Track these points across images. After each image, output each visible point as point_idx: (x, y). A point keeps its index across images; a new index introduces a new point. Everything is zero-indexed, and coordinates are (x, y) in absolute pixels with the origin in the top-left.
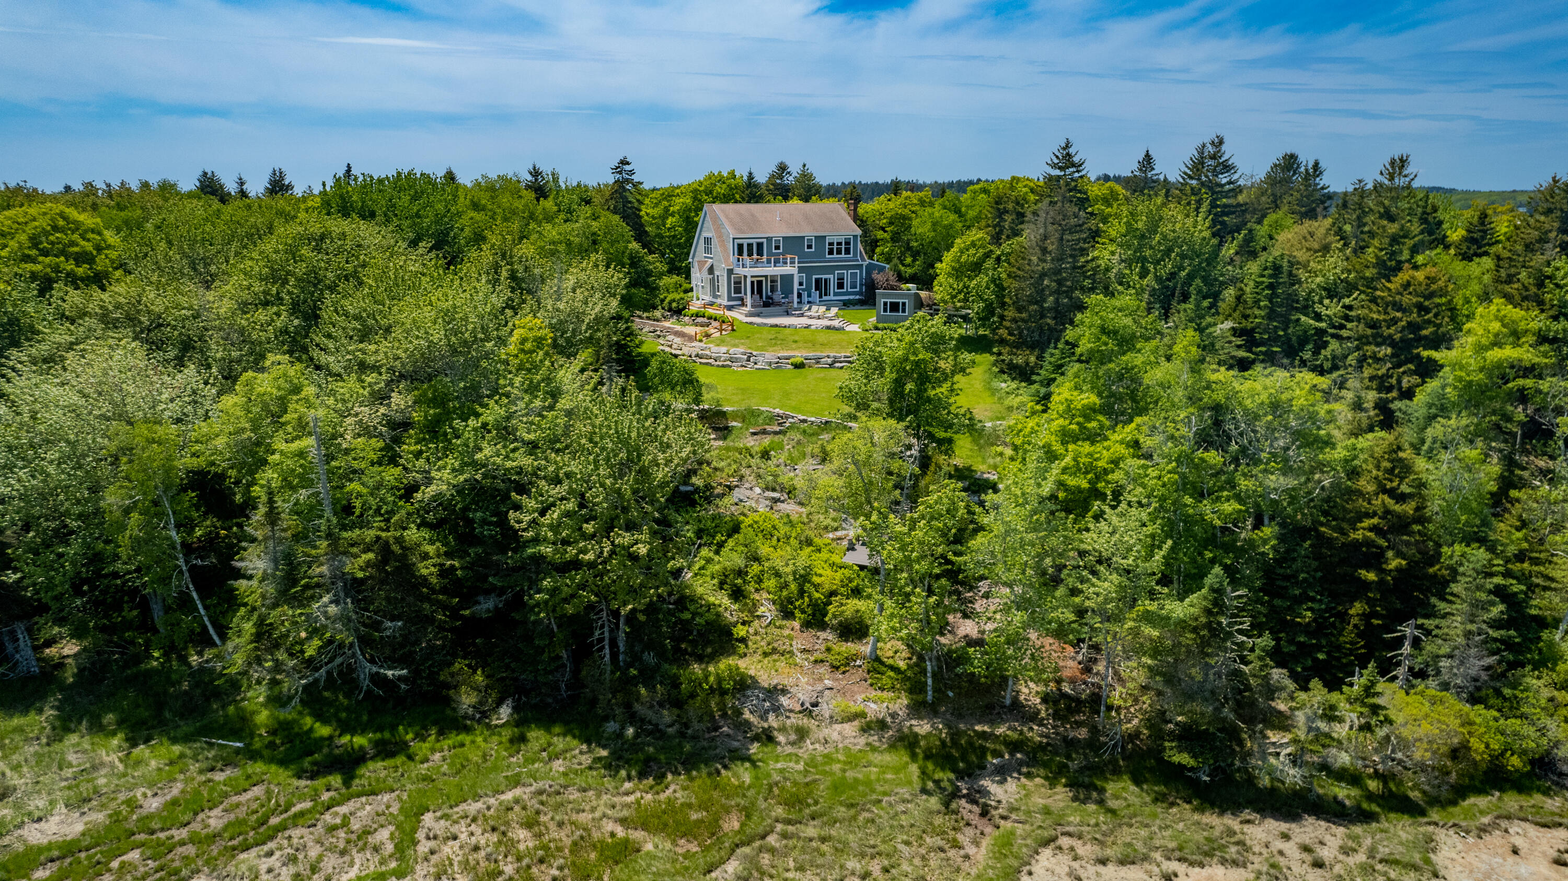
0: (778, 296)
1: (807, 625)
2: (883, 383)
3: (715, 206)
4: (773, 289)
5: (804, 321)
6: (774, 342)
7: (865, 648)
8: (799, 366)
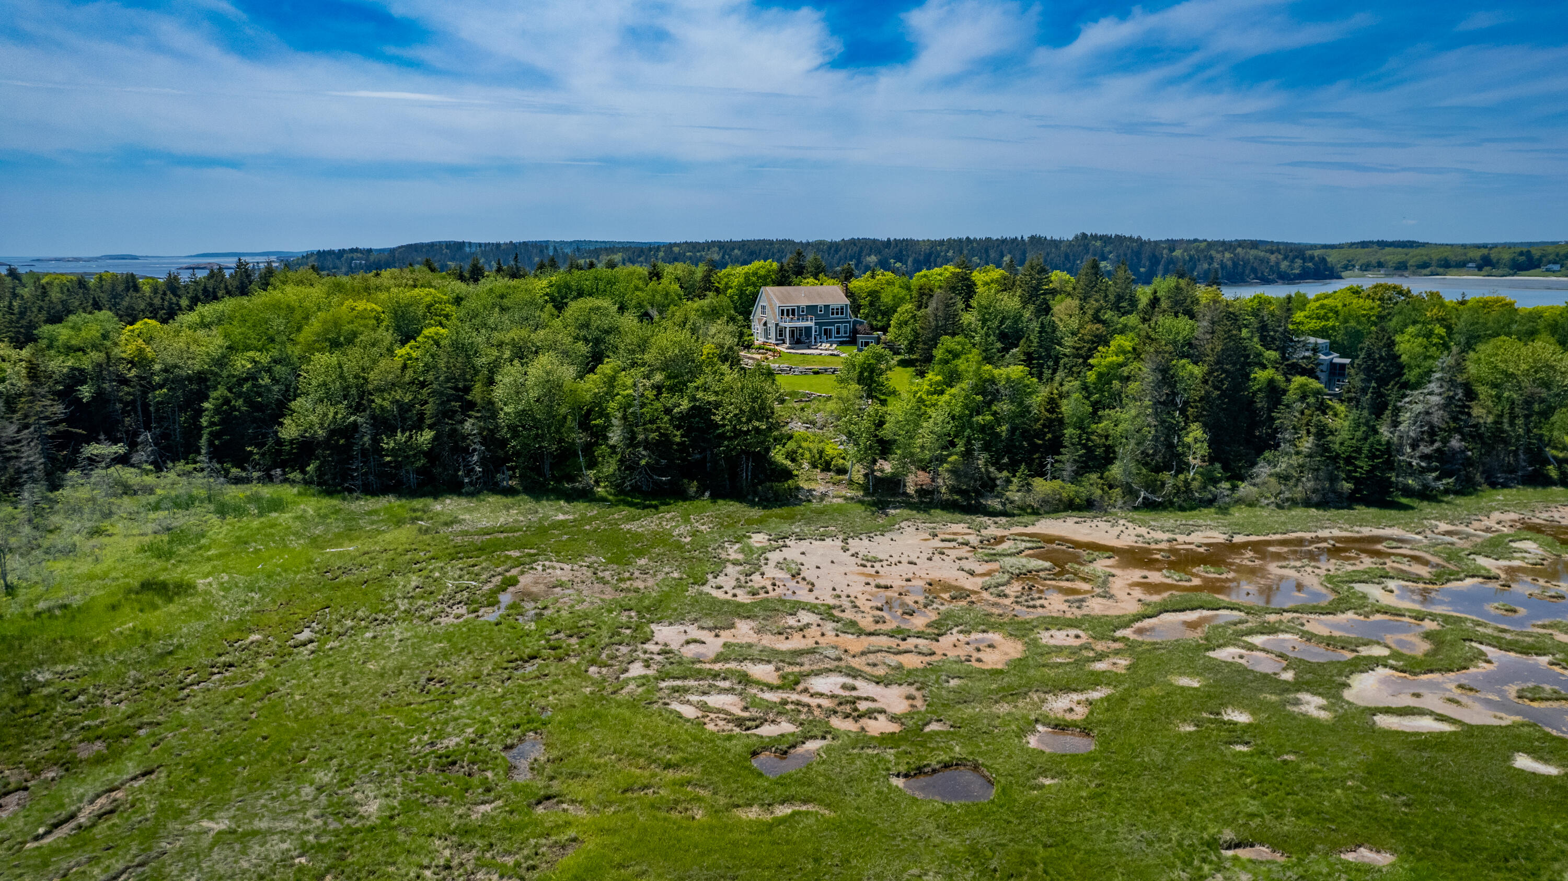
0: (803, 338)
1: (823, 470)
2: (855, 374)
3: (768, 288)
4: (801, 335)
5: (818, 351)
6: (803, 362)
7: (847, 477)
8: (816, 373)
